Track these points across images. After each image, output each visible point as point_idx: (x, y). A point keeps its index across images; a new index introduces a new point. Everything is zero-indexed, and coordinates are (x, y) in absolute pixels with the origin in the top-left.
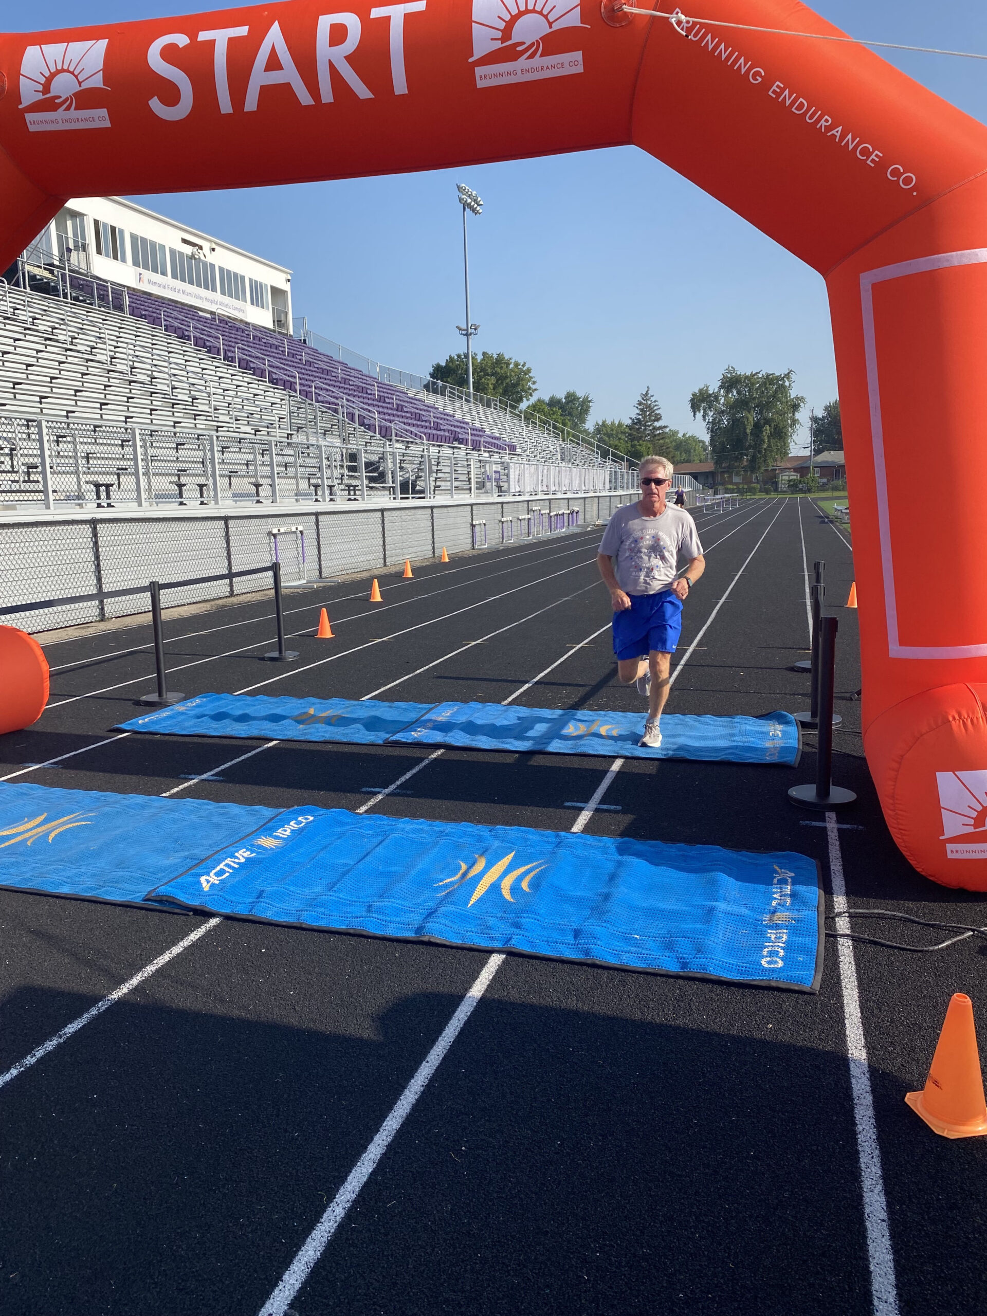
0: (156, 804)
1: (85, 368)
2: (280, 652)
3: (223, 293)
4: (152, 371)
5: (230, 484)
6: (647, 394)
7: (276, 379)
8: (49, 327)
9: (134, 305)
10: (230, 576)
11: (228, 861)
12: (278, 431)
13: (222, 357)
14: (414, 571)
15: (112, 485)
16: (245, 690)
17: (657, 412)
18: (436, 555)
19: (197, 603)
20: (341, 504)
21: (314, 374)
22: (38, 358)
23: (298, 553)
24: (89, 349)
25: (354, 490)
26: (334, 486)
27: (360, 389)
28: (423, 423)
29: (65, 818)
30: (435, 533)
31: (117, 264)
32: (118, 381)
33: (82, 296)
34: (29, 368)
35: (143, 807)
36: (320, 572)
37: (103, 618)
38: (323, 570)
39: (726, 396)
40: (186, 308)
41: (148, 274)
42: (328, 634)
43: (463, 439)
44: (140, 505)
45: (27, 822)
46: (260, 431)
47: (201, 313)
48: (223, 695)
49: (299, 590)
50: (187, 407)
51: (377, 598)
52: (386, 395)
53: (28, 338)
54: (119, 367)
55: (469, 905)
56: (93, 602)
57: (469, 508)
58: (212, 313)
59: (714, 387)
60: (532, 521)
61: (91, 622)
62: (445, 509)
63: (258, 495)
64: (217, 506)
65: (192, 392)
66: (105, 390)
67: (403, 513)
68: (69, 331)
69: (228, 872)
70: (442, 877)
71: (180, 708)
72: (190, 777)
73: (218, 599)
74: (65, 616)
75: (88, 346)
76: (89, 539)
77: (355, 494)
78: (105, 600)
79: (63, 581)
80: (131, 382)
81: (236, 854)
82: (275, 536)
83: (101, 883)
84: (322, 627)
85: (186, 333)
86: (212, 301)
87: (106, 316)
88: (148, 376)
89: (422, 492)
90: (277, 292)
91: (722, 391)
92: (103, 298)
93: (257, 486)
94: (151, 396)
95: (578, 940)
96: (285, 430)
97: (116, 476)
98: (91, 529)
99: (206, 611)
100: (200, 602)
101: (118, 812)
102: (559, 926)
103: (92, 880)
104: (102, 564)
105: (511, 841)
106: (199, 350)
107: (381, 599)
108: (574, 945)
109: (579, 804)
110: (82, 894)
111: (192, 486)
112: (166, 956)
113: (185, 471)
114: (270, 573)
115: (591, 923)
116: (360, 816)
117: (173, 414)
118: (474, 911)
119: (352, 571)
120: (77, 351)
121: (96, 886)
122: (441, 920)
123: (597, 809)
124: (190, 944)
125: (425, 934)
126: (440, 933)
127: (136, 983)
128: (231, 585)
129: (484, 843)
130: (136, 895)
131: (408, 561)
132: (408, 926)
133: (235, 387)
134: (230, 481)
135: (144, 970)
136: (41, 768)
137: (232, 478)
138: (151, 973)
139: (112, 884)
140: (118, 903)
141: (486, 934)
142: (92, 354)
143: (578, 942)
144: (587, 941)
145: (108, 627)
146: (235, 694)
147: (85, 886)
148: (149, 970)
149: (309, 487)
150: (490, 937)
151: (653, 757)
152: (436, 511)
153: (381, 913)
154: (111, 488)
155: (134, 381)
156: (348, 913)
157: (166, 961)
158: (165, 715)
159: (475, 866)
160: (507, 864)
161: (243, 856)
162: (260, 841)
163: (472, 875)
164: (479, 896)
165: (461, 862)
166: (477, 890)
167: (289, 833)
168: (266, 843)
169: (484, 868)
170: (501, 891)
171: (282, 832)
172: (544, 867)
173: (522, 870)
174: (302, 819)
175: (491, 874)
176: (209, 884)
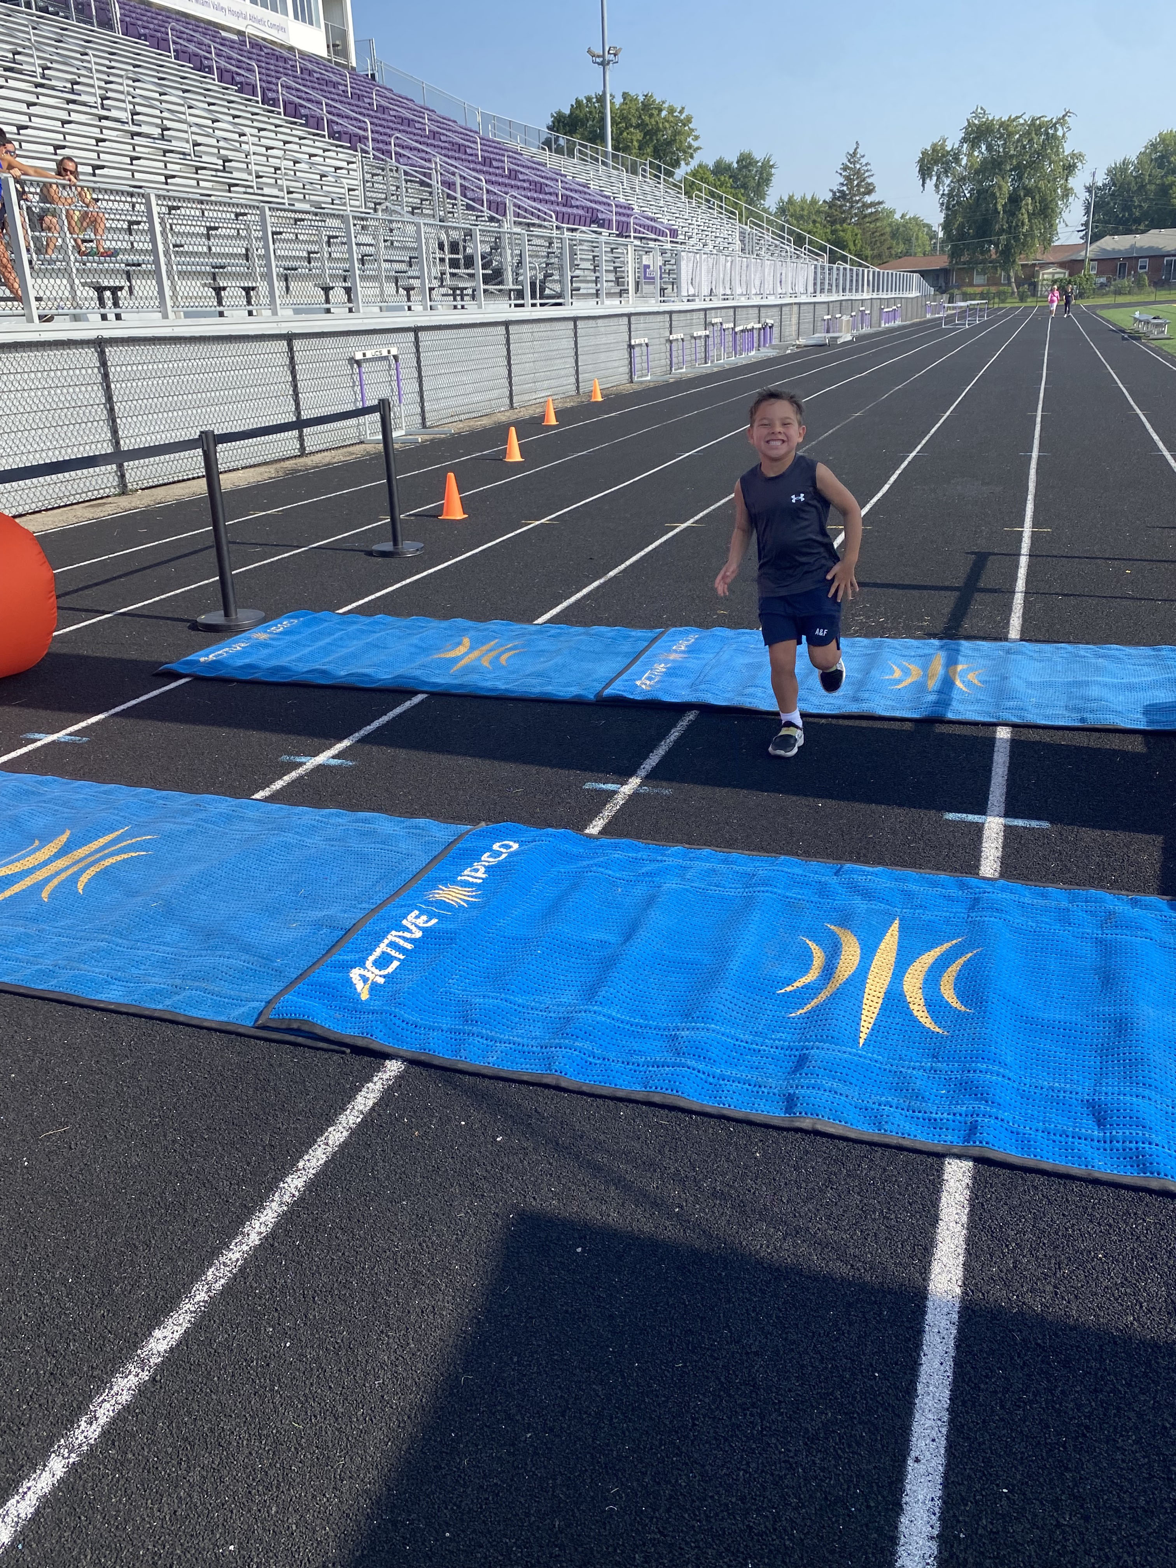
0: (250, 814)
1: (66, 113)
2: (395, 542)
4: (162, 119)
5: (287, 288)
6: (855, 153)
7: (339, 132)
8: (8, 50)
9: (128, 19)
10: (300, 424)
11: (393, 936)
12: (349, 209)
13: (259, 99)
14: (558, 414)
15: (121, 288)
16: (355, 605)
17: (869, 180)
18: (581, 391)
19: (254, 466)
20: (448, 315)
21: (391, 124)
23: (392, 391)
24: (68, 85)
25: (461, 295)
27: (456, 147)
28: (547, 197)
29: (102, 841)
30: (580, 358)
32: (115, 133)
35: (229, 818)
36: (424, 419)
37: (124, 490)
38: (427, 415)
39: (970, 155)
40: (202, 25)
42: (457, 513)
43: (604, 220)
44: (165, 316)
45: (38, 849)
46: (323, 209)
47: (224, 34)
48: (321, 614)
50: (219, 174)
51: (515, 456)
52: (492, 156)
54: (115, 112)
55: (862, 1041)
56: (109, 467)
57: (626, 319)
58: (240, 33)
59: (953, 141)
60: (710, 340)
61: (108, 497)
62: (594, 322)
63: (327, 301)
64: (275, 318)
65: (222, 151)
66: (97, 146)
67: (535, 327)
68: (38, 57)
69: (399, 960)
70: (785, 973)
71: (260, 635)
72: (298, 759)
73: (283, 460)
74: (70, 488)
75: (67, 80)
76: (96, 370)
77: (463, 300)
78: (126, 464)
79: (63, 435)
80: (134, 134)
81: (404, 922)
82: (358, 363)
83: (178, 982)
84: (448, 501)
85: (206, 62)
86: (240, 16)
87: (87, 35)
88: (157, 126)
89: (560, 296)
91: (965, 145)
92: (82, 9)
93: (327, 290)
94: (165, 156)
95: (1107, 1129)
96: (358, 207)
97: (124, 276)
98: (96, 355)
99: (271, 478)
100: (259, 465)
101: (189, 831)
102: (1051, 1093)
103: (160, 973)
104: (116, 407)
105: (884, 897)
106: (227, 89)
107: (522, 457)
108: (1105, 1142)
109: (971, 818)
110: (147, 1005)
111: (233, 292)
112: (320, 1149)
113: (223, 267)
114: (377, 416)
115: (1116, 1088)
116: (598, 843)
117: (198, 184)
118: (875, 1055)
119: (467, 416)
120: (53, 88)
121: (169, 988)
122: (824, 1082)
123: (1005, 826)
124: (359, 1120)
125: (803, 1114)
126: (831, 1110)
127: (273, 1220)
128: (301, 438)
129: (835, 900)
130: (243, 1009)
131: (550, 399)
132: (763, 1089)
133: (282, 143)
134: (287, 284)
135: (282, 1185)
136: (53, 742)
137: (290, 279)
138: (297, 1194)
139: (197, 984)
140: (214, 1025)
141: (919, 1112)
142: (73, 92)
143: (1108, 1134)
144: (1128, 1133)
145: (133, 505)
146: (341, 611)
147: (149, 986)
148: (292, 1186)
149: (397, 292)
150: (930, 1120)
151: (1057, 723)
152: (580, 324)
153: (699, 1057)
154: (119, 293)
155: (139, 134)
156: (637, 1055)
157: (320, 1162)
158: (238, 648)
159: (843, 953)
160: (895, 947)
161: (416, 926)
162: (438, 894)
163: (846, 976)
164: (872, 1021)
165: (810, 943)
166: (864, 1006)
167: (484, 876)
168: (450, 897)
169: (862, 958)
170: (908, 1008)
171: (473, 874)
172: (970, 954)
173: (928, 958)
174: (500, 847)
175: (876, 970)
176: (367, 986)
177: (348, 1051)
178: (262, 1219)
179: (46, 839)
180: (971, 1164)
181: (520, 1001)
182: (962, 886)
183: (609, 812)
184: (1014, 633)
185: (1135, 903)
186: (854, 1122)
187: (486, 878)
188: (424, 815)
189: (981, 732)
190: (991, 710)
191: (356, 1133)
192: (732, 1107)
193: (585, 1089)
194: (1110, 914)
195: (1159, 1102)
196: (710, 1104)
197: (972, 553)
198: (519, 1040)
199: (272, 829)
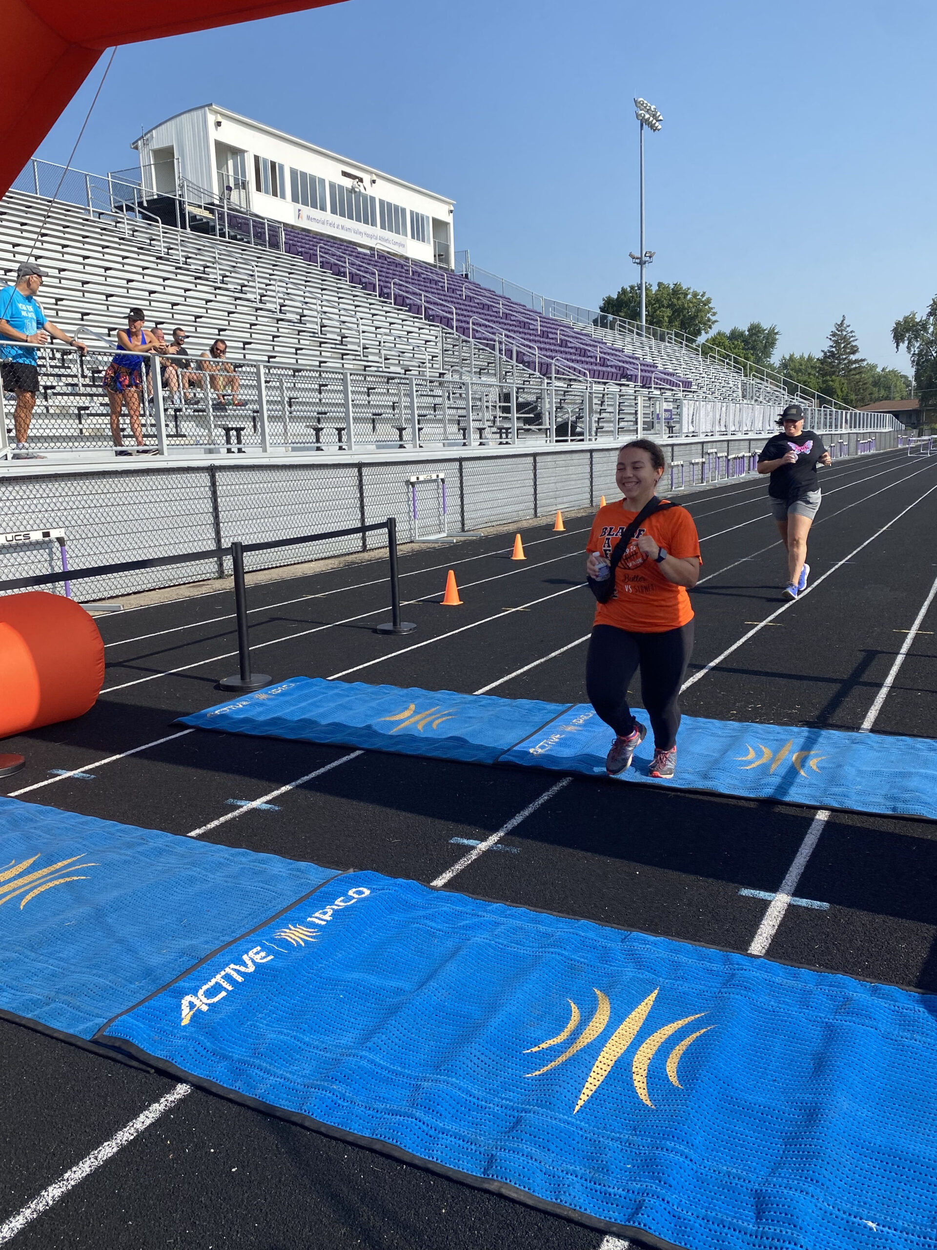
0: (179, 850)
1: (233, 307)
2: (395, 624)
3: (383, 227)
4: (303, 309)
5: (374, 428)
6: (842, 323)
7: (433, 316)
8: (201, 265)
10: (363, 529)
11: (230, 969)
12: (428, 370)
13: (377, 294)
14: (566, 523)
15: (243, 429)
16: (344, 673)
17: (854, 344)
18: (594, 504)
19: (325, 558)
20: (493, 449)
21: (474, 309)
22: (186, 297)
23: (439, 503)
24: (239, 287)
25: (507, 434)
26: (484, 429)
27: (522, 324)
28: (588, 360)
29: (60, 865)
30: (594, 479)
31: (277, 201)
32: (266, 320)
33: (240, 234)
34: (174, 307)
35: (160, 852)
36: (463, 525)
37: (221, 574)
38: (466, 522)
40: (345, 244)
41: (307, 210)
42: (454, 601)
43: (631, 375)
46: (410, 370)
47: (360, 249)
48: (313, 680)
49: (436, 545)
50: (338, 346)
51: (519, 554)
52: (549, 330)
53: (179, 277)
54: (269, 306)
55: (577, 1108)
56: (211, 560)
58: (371, 248)
59: (921, 315)
60: (706, 466)
61: (209, 579)
63: (401, 439)
64: (350, 452)
65: (342, 331)
66: (251, 328)
67: (559, 457)
68: (220, 269)
69: (227, 990)
70: (539, 1033)
71: (260, 696)
72: (239, 803)
73: (347, 555)
74: (179, 573)
75: (238, 284)
76: (207, 489)
77: (507, 437)
78: (224, 558)
79: (177, 535)
80: (278, 320)
81: (245, 957)
82: (413, 484)
83: (54, 994)
84: (448, 592)
85: (342, 269)
86: (371, 237)
87: (261, 254)
88: (297, 313)
89: (581, 434)
90: (439, 225)
91: (931, 318)
92: (259, 236)
93: (401, 430)
94: (299, 335)
95: (762, 1224)
96: (438, 369)
97: (250, 419)
98: (209, 477)
99: (332, 569)
100: (329, 558)
101: (125, 862)
102: (726, 1179)
103: (44, 985)
104: (220, 515)
105: (654, 967)
106: (355, 287)
107: (525, 556)
108: (756, 1237)
109: (762, 895)
110: (21, 1013)
111: (329, 430)
112: (88, 1162)
113: (325, 413)
114: (386, 530)
115: (785, 1181)
116: (435, 895)
117: (321, 354)
118: (583, 1124)
119: (498, 523)
120: (227, 290)
121: (43, 999)
122: (525, 1146)
123: (790, 905)
124: (132, 1137)
125: (495, 1177)
126: (519, 1175)
127: (19, 1227)
128: (364, 539)
129: (611, 965)
130: (89, 1024)
131: (560, 512)
132: (473, 1147)
133: (388, 324)
134: (374, 424)
135: (42, 1194)
136: (69, 777)
137: (376, 421)
138: (51, 1203)
139: (66, 997)
140: (61, 1037)
141: (600, 1184)
142: (241, 292)
143: (761, 1229)
144: (778, 1231)
145: (223, 587)
146: (330, 678)
147: (28, 996)
148: (51, 1195)
149: (459, 430)
150: (605, 1194)
151: (874, 811)
152: (595, 455)
153: (429, 1109)
154: (242, 433)
155: (282, 320)
156: (380, 1101)
157: (83, 1175)
158: (241, 706)
159: (594, 1019)
160: (644, 1017)
161: (253, 961)
162: (285, 932)
163: (585, 1044)
164: (594, 1088)
165: (573, 1005)
166: (592, 1074)
167: (329, 919)
168: (293, 936)
169: (607, 1026)
170: (631, 1078)
171: (321, 916)
172: (705, 1030)
173: (669, 1030)
174: (354, 893)
175: (617, 1039)
176: (192, 1013)
177: (153, 1071)
178: (11, 1225)
179: (20, 859)
180: (626, 1244)
181: (307, 1039)
182: (727, 961)
183: (459, 867)
184: (867, 724)
185: (874, 991)
186: (537, 1189)
187: (330, 921)
188: (312, 860)
189: (806, 813)
190: (818, 794)
191: (123, 1150)
192: (439, 1161)
193: (323, 1130)
194: (848, 999)
195: (821, 1200)
196: (423, 1156)
197: (863, 651)
198: (288, 1075)
199: (187, 864)
